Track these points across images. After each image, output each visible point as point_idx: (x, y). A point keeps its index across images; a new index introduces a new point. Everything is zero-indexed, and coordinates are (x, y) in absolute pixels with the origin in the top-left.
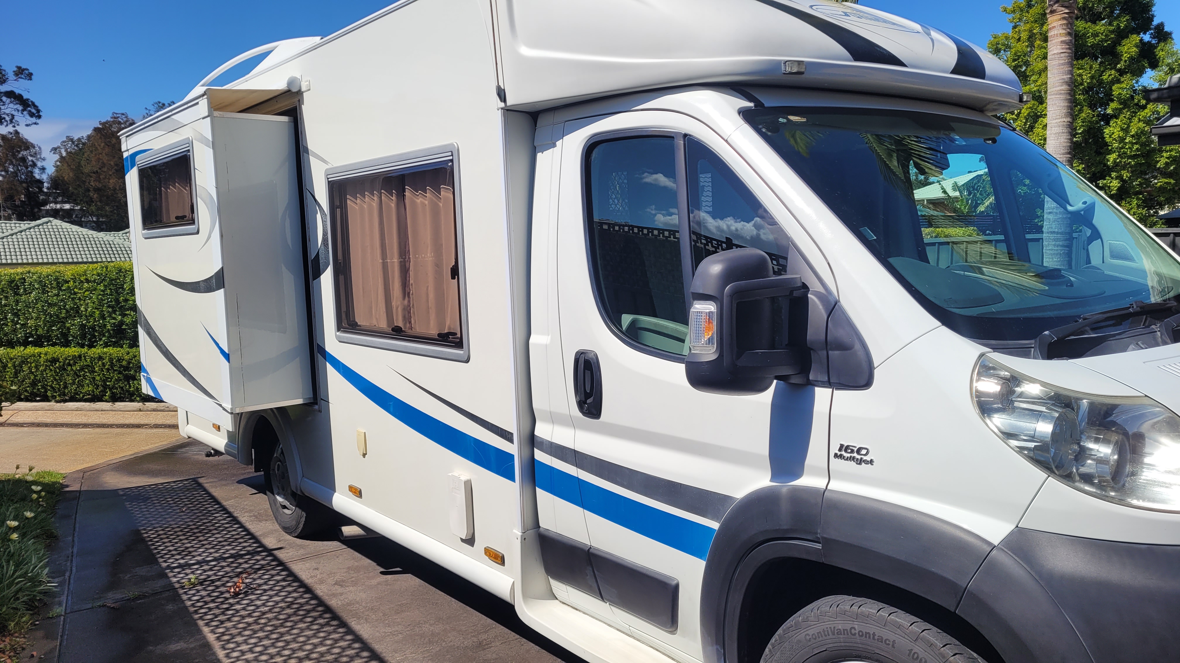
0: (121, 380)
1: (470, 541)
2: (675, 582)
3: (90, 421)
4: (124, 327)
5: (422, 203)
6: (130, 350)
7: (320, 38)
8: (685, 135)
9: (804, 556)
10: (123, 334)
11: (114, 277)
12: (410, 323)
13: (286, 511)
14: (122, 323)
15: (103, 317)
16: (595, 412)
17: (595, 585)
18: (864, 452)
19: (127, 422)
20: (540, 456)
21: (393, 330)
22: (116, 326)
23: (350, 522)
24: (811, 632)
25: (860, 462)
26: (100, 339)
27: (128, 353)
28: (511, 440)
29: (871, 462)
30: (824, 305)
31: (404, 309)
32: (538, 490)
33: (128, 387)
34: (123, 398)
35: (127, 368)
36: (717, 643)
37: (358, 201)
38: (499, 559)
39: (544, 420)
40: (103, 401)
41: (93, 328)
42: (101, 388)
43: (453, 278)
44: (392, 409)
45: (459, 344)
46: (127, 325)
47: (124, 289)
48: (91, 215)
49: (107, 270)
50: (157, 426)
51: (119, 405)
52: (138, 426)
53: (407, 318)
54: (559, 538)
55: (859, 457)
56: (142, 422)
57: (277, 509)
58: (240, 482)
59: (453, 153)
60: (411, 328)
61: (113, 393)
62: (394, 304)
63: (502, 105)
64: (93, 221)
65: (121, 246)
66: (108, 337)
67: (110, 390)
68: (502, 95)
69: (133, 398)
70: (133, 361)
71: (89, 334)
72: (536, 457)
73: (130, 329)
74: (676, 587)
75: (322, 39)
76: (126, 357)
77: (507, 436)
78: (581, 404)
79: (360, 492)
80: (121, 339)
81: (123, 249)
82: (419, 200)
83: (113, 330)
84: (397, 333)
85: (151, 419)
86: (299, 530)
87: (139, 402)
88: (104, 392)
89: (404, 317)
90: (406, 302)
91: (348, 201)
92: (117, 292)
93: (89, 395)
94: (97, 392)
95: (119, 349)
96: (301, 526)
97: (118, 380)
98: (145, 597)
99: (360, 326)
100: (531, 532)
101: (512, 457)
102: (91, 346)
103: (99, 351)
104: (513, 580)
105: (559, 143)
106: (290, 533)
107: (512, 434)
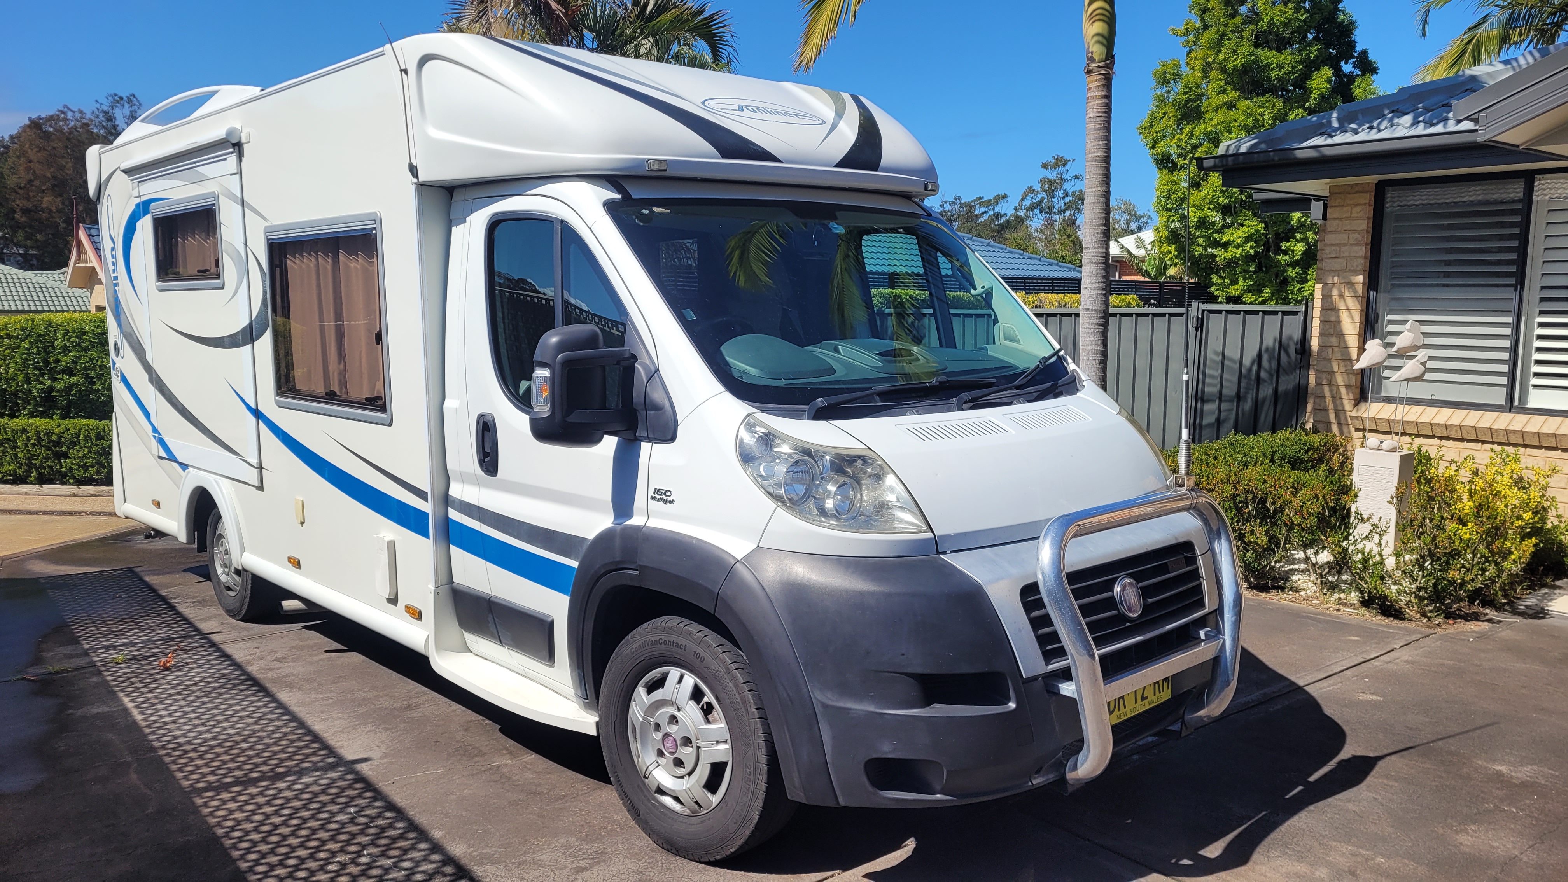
0: (50, 458)
1: (393, 601)
2: (550, 619)
3: (11, 507)
4: (54, 394)
5: (356, 268)
6: (62, 422)
7: (259, 89)
8: (562, 221)
9: (630, 583)
10: (53, 401)
11: (42, 333)
12: (346, 387)
13: (231, 593)
14: (51, 389)
15: (28, 381)
16: (492, 470)
17: (495, 631)
18: (668, 494)
19: (57, 508)
20: (454, 514)
21: (327, 394)
22: (45, 392)
23: (291, 596)
24: (634, 647)
25: (666, 502)
26: (25, 408)
27: (59, 426)
28: (426, 500)
29: (672, 502)
30: (646, 373)
31: (340, 374)
32: (451, 546)
33: (58, 467)
34: (53, 480)
35: (58, 443)
36: (578, 668)
37: (297, 261)
38: (418, 615)
39: (456, 480)
40: (26, 483)
41: (16, 393)
42: (24, 468)
43: (378, 343)
44: (327, 475)
45: (383, 409)
46: (58, 391)
47: (54, 348)
48: (17, 245)
49: (33, 324)
50: (94, 514)
51: (48, 488)
52: (71, 513)
53: (343, 383)
54: (468, 591)
55: (665, 498)
56: (76, 509)
57: (221, 592)
58: (186, 571)
59: (377, 220)
60: (347, 393)
61: (40, 474)
62: (330, 368)
63: (415, 180)
64: (20, 254)
65: (57, 290)
66: (35, 406)
67: (37, 469)
68: (414, 171)
69: (65, 480)
70: (65, 435)
71: (10, 402)
72: (450, 516)
73: (62, 396)
74: (552, 623)
75: (262, 90)
76: (57, 430)
77: (421, 494)
78: (481, 462)
79: (299, 562)
80: (51, 407)
81: (59, 294)
82: (353, 265)
83: (40, 397)
84: (331, 397)
85: (87, 505)
86: (243, 612)
87: (72, 485)
88: (29, 472)
89: (340, 381)
90: (342, 366)
91: (289, 262)
92: (45, 351)
93: (10, 475)
94: (20, 472)
95: (48, 420)
96: (245, 607)
97: (47, 458)
98: (68, 671)
99: (299, 390)
100: (445, 588)
101: (427, 514)
102: (12, 416)
103: (23, 422)
104: (426, 634)
105: (468, 219)
106: (233, 617)
107: (427, 493)
